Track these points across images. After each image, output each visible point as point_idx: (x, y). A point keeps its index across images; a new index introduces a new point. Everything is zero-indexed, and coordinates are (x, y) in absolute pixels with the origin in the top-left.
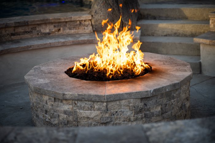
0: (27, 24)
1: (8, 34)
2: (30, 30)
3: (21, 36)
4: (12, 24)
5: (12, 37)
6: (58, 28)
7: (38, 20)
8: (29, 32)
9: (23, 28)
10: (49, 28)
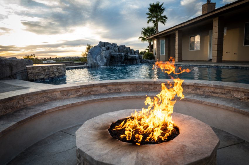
0: (222, 88)
1: (210, 91)
2: (225, 92)
3: (218, 95)
4: (212, 85)
5: (212, 94)
6: (247, 97)
7: (231, 87)
8: (225, 94)
9: (220, 90)
10: (240, 95)
